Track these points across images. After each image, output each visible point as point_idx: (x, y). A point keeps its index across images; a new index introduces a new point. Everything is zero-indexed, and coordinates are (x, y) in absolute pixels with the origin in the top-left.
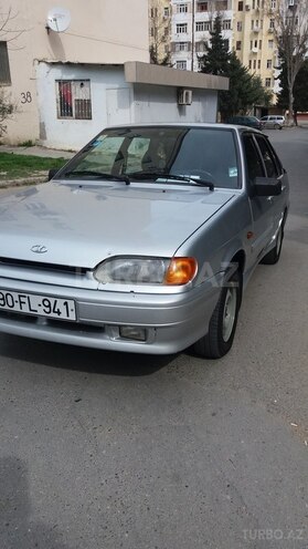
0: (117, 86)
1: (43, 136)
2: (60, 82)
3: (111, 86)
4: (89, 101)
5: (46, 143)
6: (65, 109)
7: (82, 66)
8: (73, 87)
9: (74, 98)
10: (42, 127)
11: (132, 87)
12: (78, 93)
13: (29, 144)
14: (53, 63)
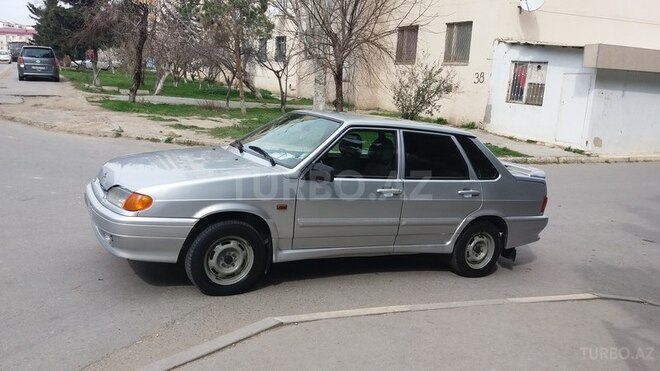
0: (577, 71)
1: (487, 119)
2: (517, 64)
3: (569, 70)
4: (543, 85)
5: (488, 127)
6: (516, 92)
7: (543, 47)
8: (529, 70)
9: (528, 81)
10: (489, 109)
11: (594, 72)
12: (533, 76)
13: (472, 126)
14: (513, 44)
